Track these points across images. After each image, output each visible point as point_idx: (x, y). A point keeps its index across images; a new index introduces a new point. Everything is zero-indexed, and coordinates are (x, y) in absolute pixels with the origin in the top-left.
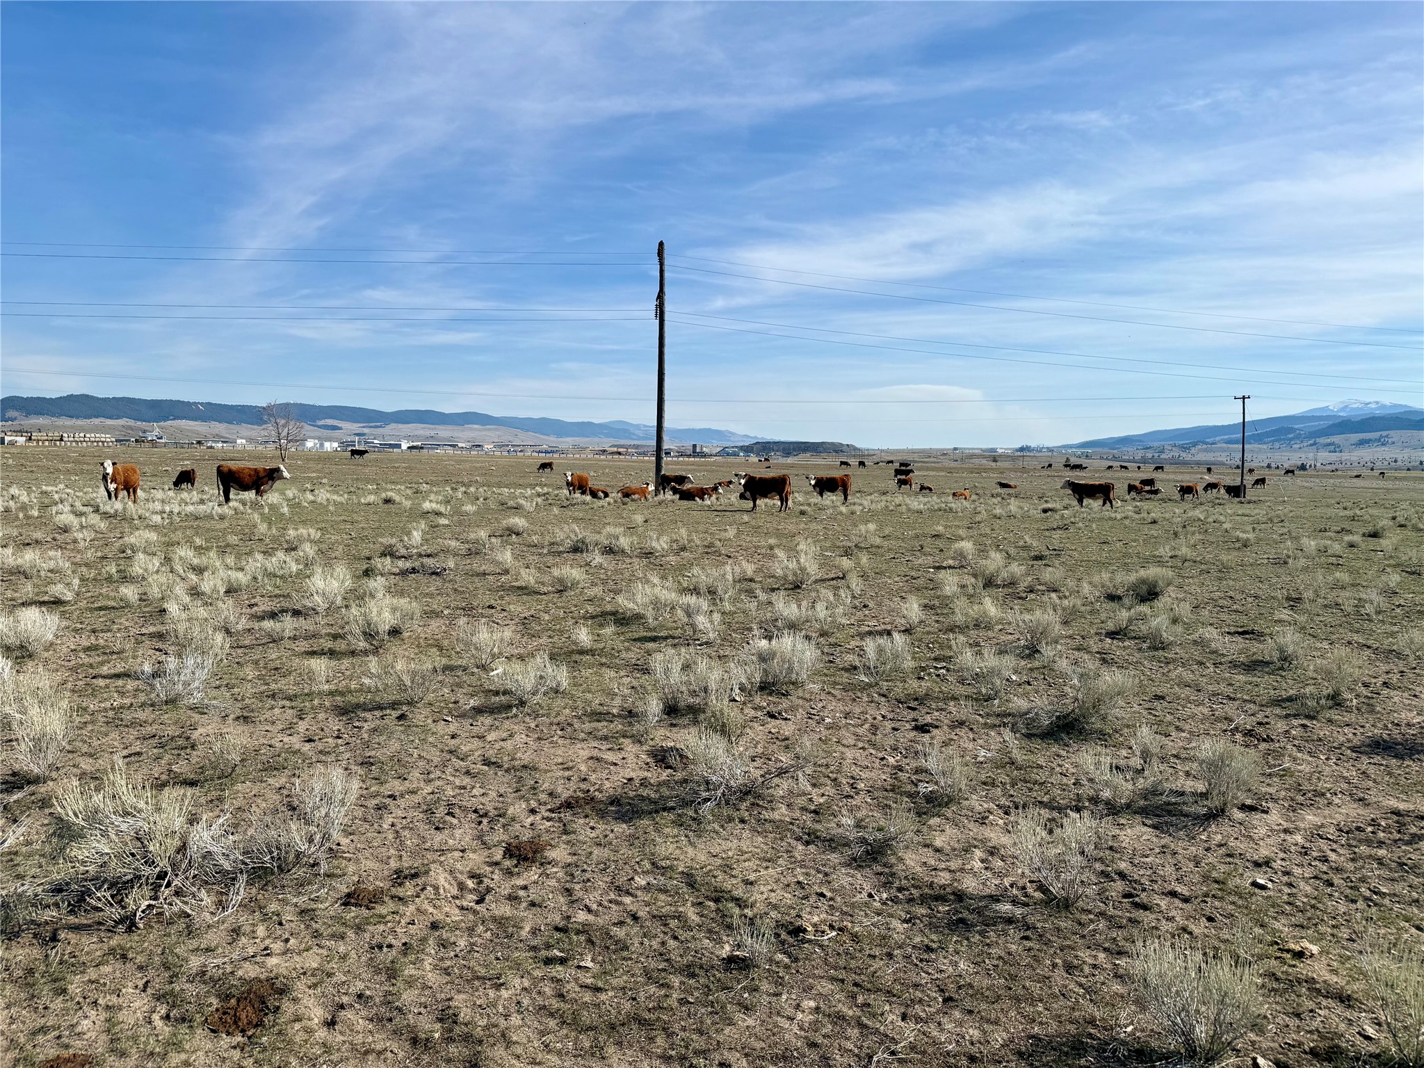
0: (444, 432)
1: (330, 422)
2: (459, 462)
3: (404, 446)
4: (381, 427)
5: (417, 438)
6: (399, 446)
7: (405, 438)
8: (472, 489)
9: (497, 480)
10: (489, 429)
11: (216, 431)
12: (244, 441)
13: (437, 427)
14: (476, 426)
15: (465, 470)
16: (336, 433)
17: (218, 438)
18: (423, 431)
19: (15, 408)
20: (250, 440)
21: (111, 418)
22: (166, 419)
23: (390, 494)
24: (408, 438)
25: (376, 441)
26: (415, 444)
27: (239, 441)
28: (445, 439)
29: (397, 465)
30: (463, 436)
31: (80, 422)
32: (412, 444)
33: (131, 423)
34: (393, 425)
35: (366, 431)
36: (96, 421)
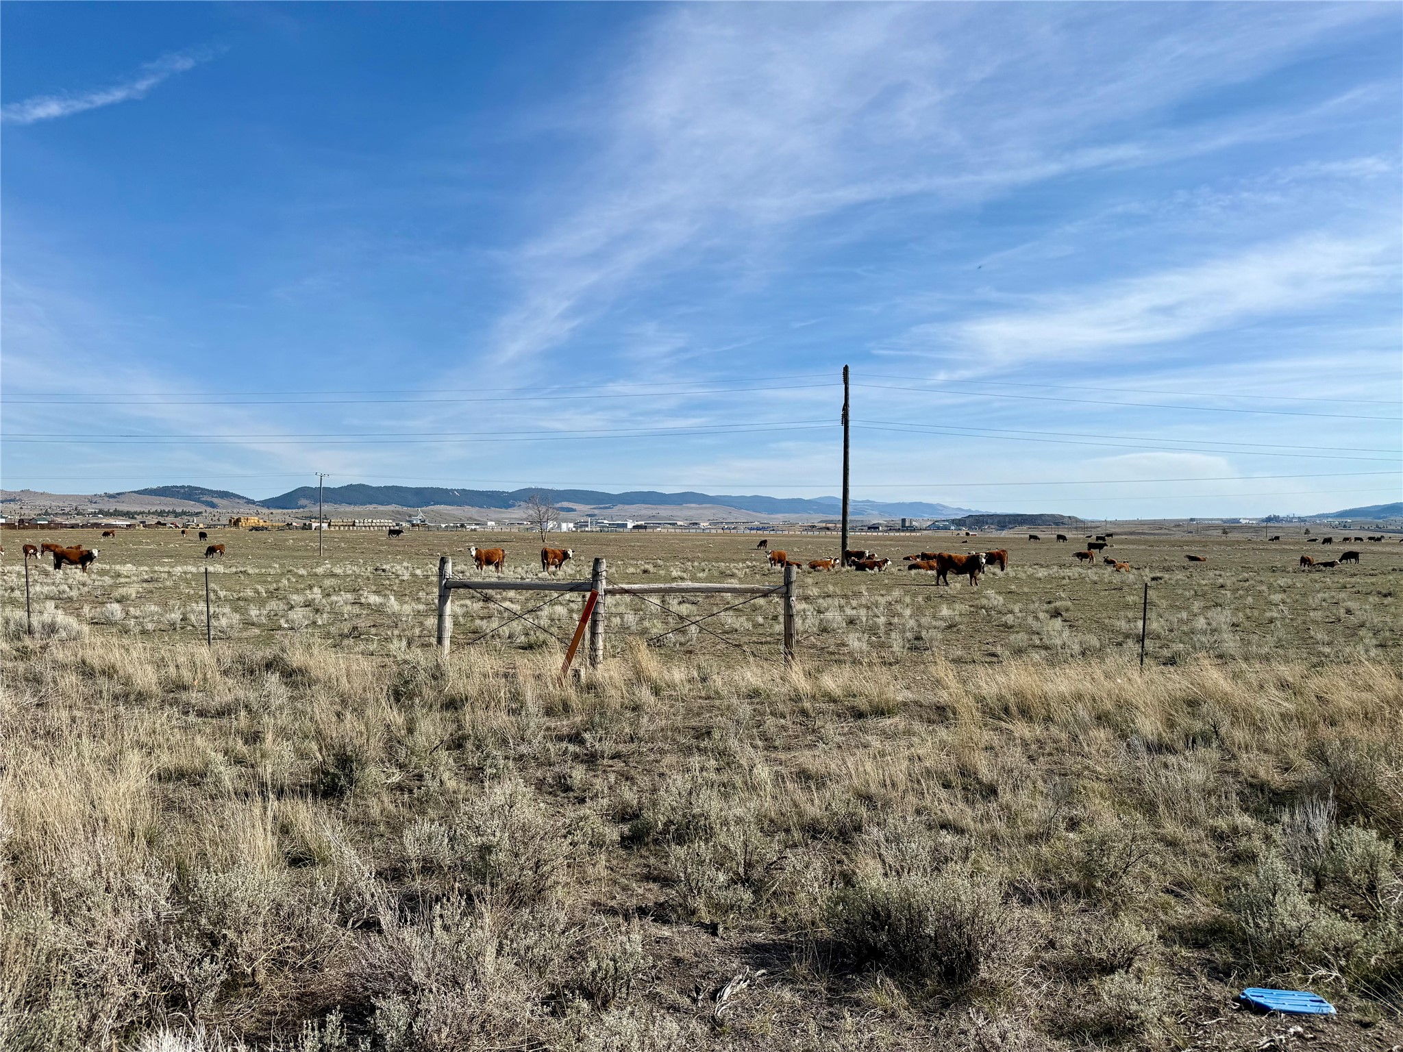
0: (664, 511)
1: (565, 504)
2: (683, 541)
3: (630, 525)
4: (609, 508)
5: (641, 517)
6: (625, 526)
7: (630, 517)
8: (696, 564)
9: (715, 556)
10: (706, 508)
11: (469, 515)
12: (493, 523)
13: (658, 507)
14: (693, 505)
15: (688, 548)
16: (571, 515)
17: (472, 520)
18: (645, 510)
19: (305, 497)
20: (498, 522)
21: (382, 504)
22: (427, 504)
24: (633, 517)
25: (605, 522)
26: (639, 523)
27: (489, 523)
28: (665, 518)
29: (632, 544)
30: (682, 515)
31: (357, 509)
32: (636, 523)
33: (399, 508)
34: (620, 506)
35: (596, 512)
36: (371, 507)
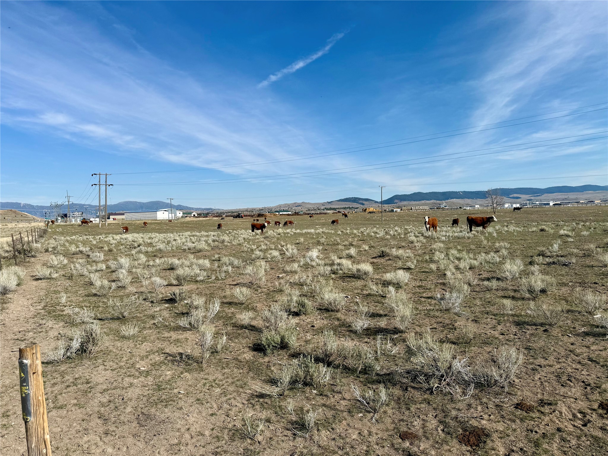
0: (572, 196)
1: (515, 195)
2: (580, 210)
3: (551, 204)
4: (540, 196)
5: (558, 200)
6: (549, 204)
7: (551, 200)
8: (588, 224)
9: (602, 218)
10: (598, 193)
11: (466, 203)
12: (478, 206)
13: (569, 193)
15: (584, 214)
16: (519, 200)
17: (468, 205)
18: (561, 195)
19: (397, 199)
20: (481, 205)
21: (428, 200)
22: (448, 199)
23: (543, 227)
24: (553, 200)
25: (537, 203)
26: (557, 203)
27: (476, 206)
28: (573, 199)
29: (547, 213)
30: (583, 198)
31: (417, 203)
32: (555, 203)
33: (435, 201)
34: (546, 194)
35: (532, 198)
36: (423, 202)
